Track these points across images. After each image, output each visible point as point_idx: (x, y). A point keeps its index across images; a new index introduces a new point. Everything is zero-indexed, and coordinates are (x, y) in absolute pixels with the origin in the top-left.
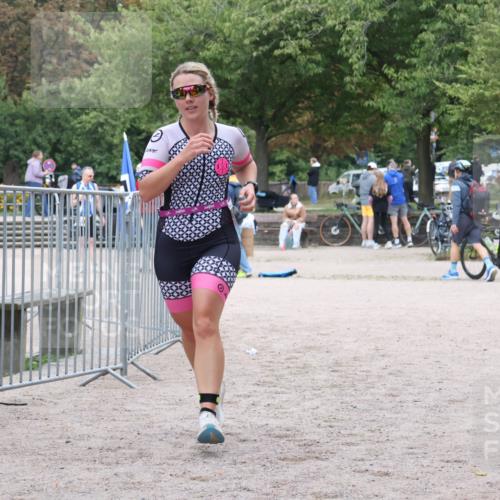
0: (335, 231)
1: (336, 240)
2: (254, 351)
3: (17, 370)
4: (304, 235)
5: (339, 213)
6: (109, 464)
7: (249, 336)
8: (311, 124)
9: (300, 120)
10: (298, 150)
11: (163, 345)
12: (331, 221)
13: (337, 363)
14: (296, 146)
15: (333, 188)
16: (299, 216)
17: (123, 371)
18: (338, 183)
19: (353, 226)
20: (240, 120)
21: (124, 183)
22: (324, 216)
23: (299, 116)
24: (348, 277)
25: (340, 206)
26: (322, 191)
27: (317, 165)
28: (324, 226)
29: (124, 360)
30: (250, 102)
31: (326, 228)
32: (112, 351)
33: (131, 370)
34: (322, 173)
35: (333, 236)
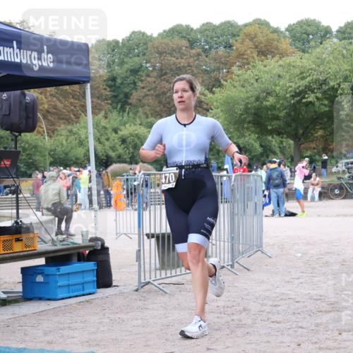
0: (337, 192)
1: (338, 196)
2: (300, 255)
3: (178, 267)
4: (320, 194)
5: (339, 182)
6: (228, 315)
7: (296, 247)
8: (322, 137)
9: (316, 135)
10: (316, 151)
11: (252, 252)
12: (335, 187)
13: (344, 261)
14: (314, 148)
15: (334, 169)
16: (317, 184)
17: (232, 266)
18: (337, 167)
19: (346, 189)
20: (285, 136)
21: (226, 170)
22: (331, 184)
23: (317, 133)
24: (345, 216)
25: (339, 178)
26: (329, 171)
27: (326, 157)
28: (331, 189)
29: (233, 261)
30: (290, 126)
31: (332, 190)
32: (226, 255)
33: (236, 265)
34: (329, 162)
35: (336, 195)
